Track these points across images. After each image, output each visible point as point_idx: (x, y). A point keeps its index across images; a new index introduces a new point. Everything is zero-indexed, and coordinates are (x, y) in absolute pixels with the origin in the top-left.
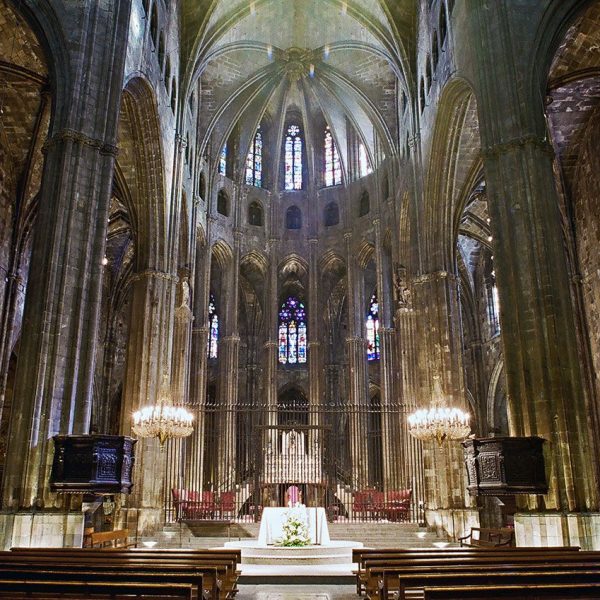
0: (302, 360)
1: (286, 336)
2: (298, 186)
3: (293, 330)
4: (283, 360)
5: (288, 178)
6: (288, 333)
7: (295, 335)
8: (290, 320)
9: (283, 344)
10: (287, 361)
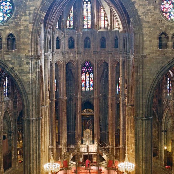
0: (92, 89)
1: (84, 79)
2: (89, 26)
3: (87, 76)
4: (83, 89)
5: (85, 23)
6: (85, 78)
7: (89, 79)
8: (86, 72)
9: (83, 82)
10: (85, 90)
